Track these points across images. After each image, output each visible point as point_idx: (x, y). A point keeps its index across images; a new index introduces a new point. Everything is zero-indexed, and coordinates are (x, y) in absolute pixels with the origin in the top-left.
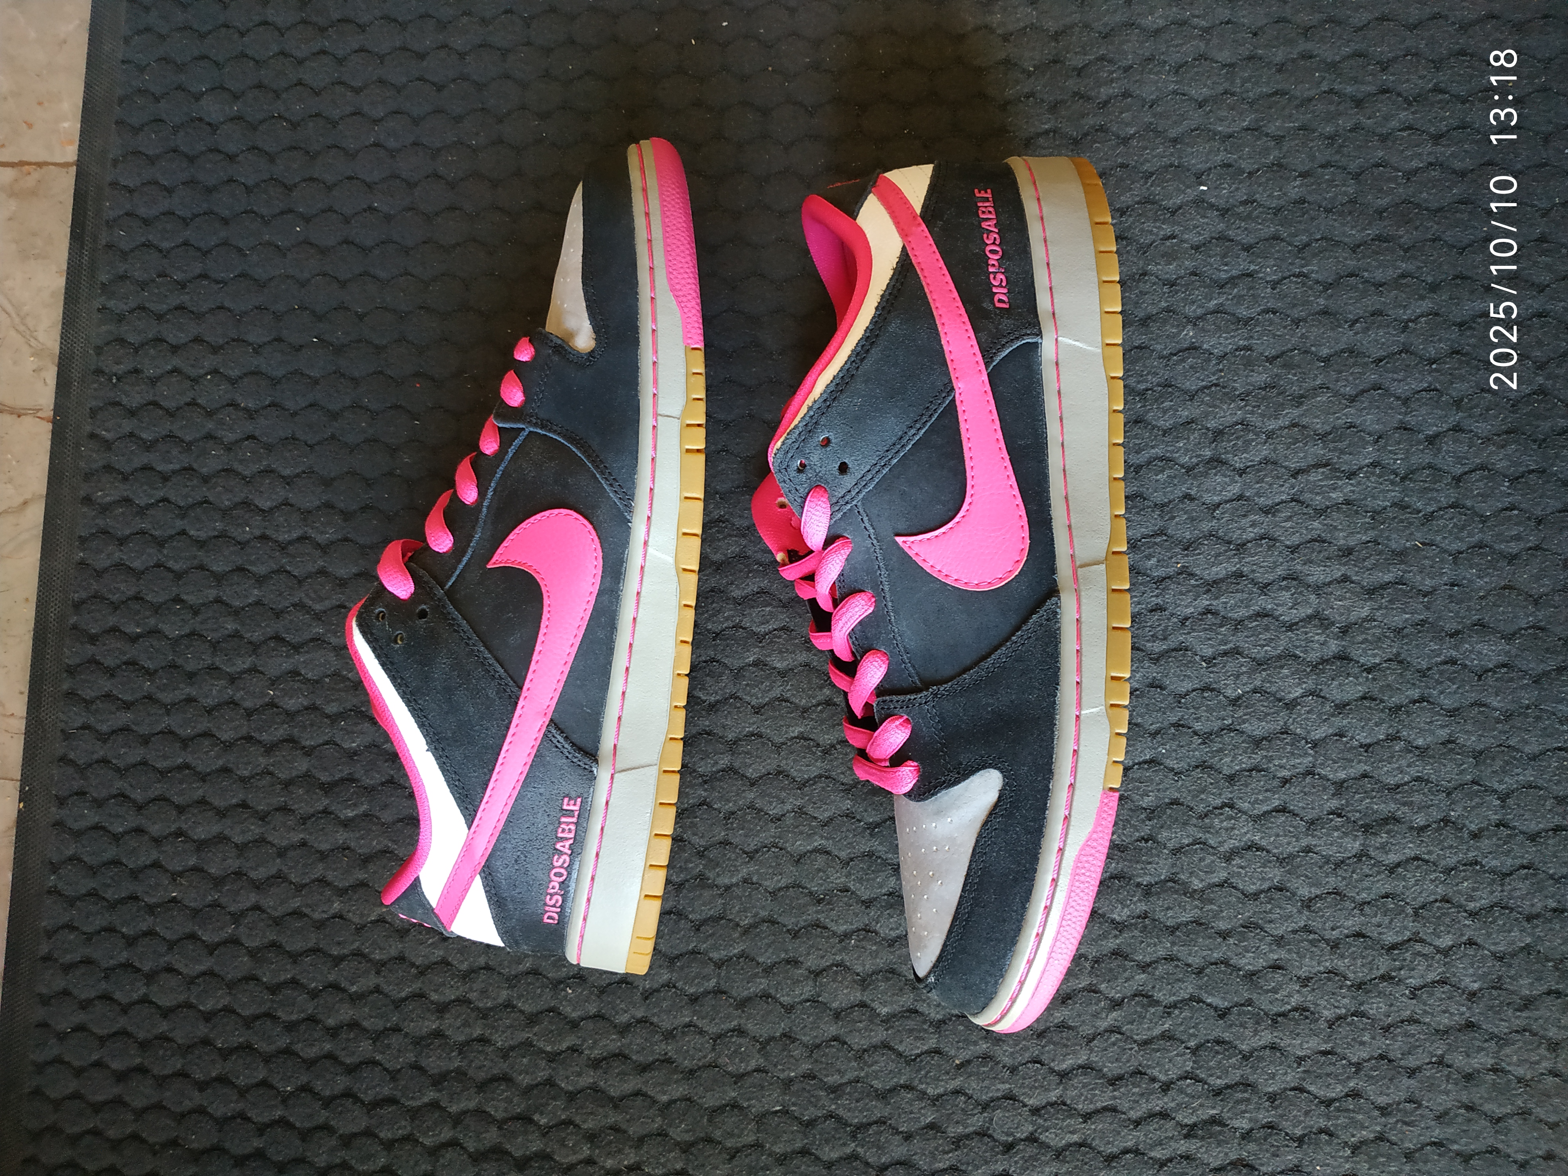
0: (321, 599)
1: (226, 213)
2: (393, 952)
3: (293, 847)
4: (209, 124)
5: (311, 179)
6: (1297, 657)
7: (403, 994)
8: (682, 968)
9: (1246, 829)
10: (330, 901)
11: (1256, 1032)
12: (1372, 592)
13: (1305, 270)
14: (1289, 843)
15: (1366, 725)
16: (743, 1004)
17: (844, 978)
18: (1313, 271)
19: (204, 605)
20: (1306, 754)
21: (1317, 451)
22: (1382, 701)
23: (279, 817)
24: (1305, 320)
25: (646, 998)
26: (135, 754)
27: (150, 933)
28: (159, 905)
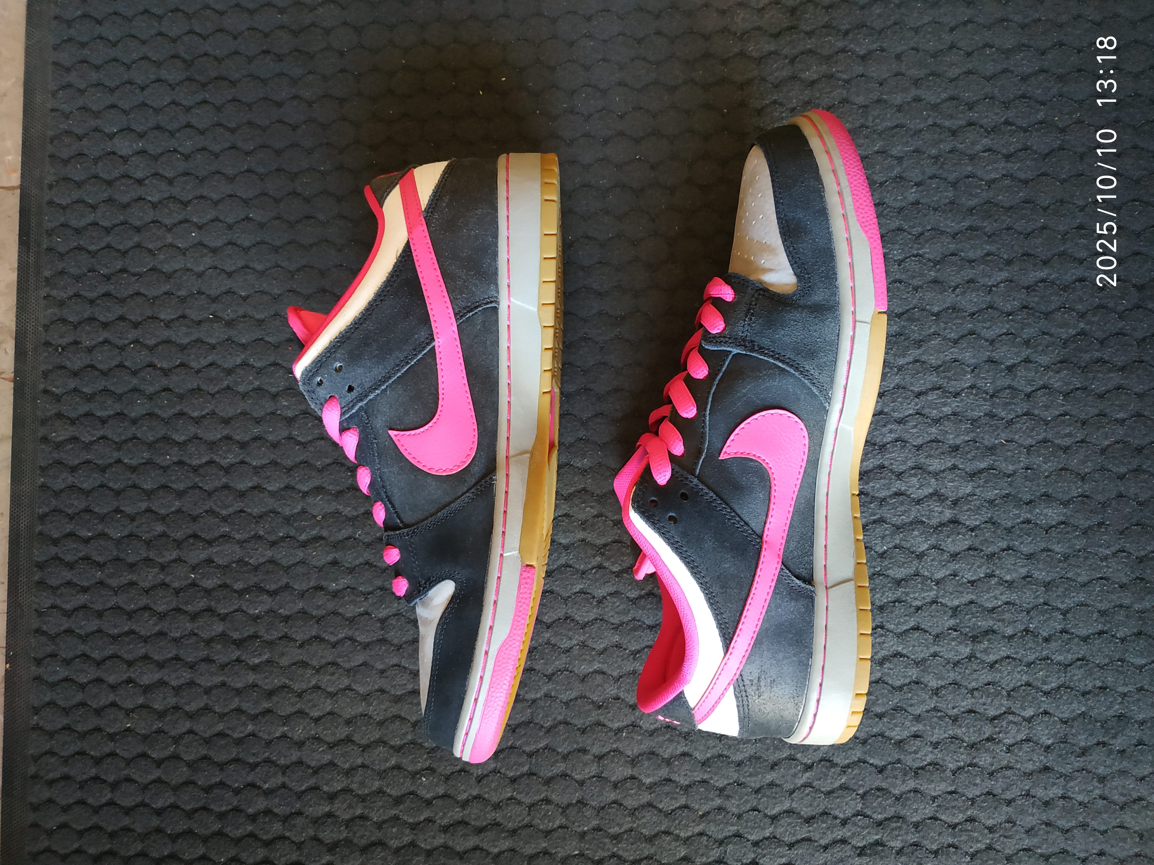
0: (226, 507)
1: (138, 223)
2: (294, 758)
3: (216, 687)
4: (121, 157)
5: (202, 197)
6: (923, 522)
7: (303, 788)
8: (504, 758)
9: (892, 643)
10: (245, 724)
11: (904, 781)
12: (973, 475)
13: (920, 252)
14: (922, 651)
15: (972, 567)
16: (548, 781)
17: (619, 760)
18: (926, 253)
19: (137, 514)
20: (931, 589)
21: (933, 379)
22: (982, 551)
23: (204, 666)
24: (921, 287)
25: (479, 781)
26: (93, 625)
27: (112, 754)
28: (118, 733)
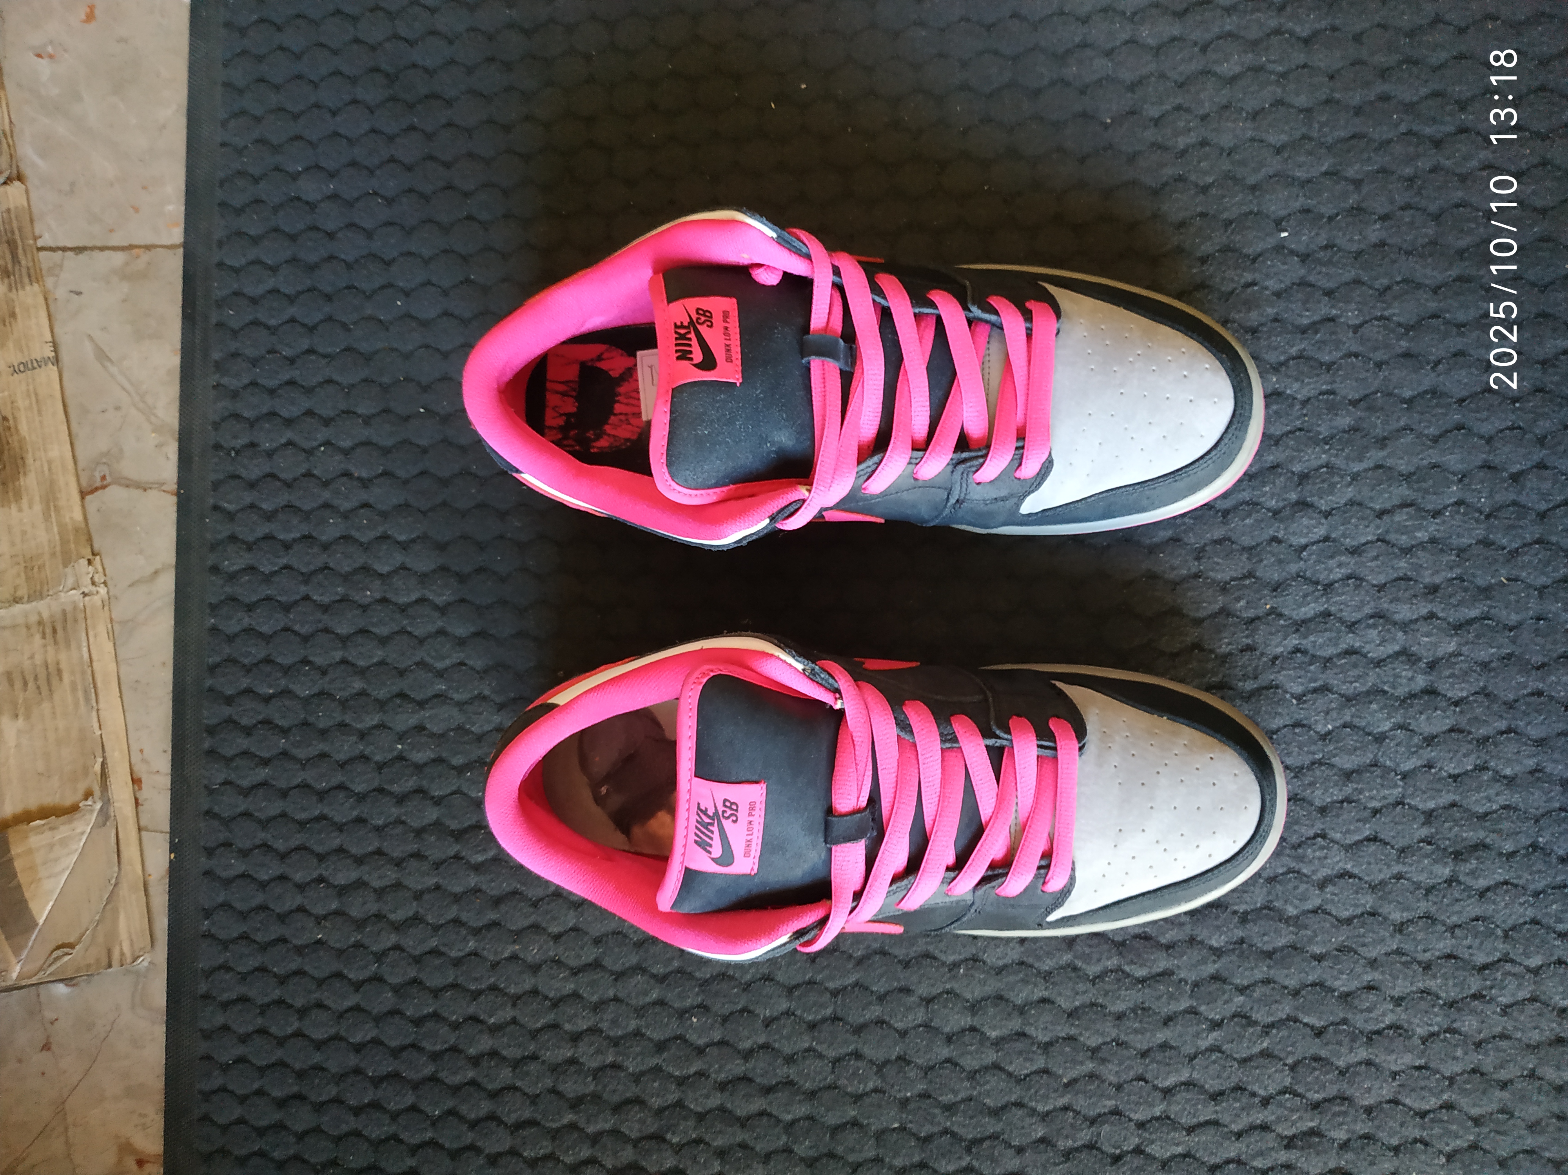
0: (442, 658)
1: (329, 289)
2: (527, 986)
3: (429, 890)
4: (307, 203)
5: (409, 254)
6: (1385, 692)
7: (539, 1025)
8: (799, 997)
9: (1338, 858)
10: (465, 940)
11: (1351, 1050)
12: (1459, 627)
13: (1386, 313)
14: (1380, 871)
15: (1455, 755)
16: (859, 1030)
17: (954, 1005)
18: (1394, 315)
19: (330, 665)
20: (1396, 786)
21: (1402, 491)
22: (1469, 733)
23: (413, 863)
24: (1387, 363)
25: (767, 1026)
26: (274, 808)
27: (300, 973)
28: (307, 946)
